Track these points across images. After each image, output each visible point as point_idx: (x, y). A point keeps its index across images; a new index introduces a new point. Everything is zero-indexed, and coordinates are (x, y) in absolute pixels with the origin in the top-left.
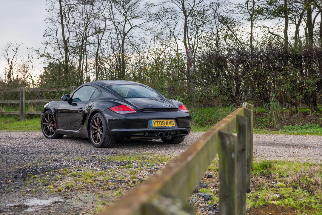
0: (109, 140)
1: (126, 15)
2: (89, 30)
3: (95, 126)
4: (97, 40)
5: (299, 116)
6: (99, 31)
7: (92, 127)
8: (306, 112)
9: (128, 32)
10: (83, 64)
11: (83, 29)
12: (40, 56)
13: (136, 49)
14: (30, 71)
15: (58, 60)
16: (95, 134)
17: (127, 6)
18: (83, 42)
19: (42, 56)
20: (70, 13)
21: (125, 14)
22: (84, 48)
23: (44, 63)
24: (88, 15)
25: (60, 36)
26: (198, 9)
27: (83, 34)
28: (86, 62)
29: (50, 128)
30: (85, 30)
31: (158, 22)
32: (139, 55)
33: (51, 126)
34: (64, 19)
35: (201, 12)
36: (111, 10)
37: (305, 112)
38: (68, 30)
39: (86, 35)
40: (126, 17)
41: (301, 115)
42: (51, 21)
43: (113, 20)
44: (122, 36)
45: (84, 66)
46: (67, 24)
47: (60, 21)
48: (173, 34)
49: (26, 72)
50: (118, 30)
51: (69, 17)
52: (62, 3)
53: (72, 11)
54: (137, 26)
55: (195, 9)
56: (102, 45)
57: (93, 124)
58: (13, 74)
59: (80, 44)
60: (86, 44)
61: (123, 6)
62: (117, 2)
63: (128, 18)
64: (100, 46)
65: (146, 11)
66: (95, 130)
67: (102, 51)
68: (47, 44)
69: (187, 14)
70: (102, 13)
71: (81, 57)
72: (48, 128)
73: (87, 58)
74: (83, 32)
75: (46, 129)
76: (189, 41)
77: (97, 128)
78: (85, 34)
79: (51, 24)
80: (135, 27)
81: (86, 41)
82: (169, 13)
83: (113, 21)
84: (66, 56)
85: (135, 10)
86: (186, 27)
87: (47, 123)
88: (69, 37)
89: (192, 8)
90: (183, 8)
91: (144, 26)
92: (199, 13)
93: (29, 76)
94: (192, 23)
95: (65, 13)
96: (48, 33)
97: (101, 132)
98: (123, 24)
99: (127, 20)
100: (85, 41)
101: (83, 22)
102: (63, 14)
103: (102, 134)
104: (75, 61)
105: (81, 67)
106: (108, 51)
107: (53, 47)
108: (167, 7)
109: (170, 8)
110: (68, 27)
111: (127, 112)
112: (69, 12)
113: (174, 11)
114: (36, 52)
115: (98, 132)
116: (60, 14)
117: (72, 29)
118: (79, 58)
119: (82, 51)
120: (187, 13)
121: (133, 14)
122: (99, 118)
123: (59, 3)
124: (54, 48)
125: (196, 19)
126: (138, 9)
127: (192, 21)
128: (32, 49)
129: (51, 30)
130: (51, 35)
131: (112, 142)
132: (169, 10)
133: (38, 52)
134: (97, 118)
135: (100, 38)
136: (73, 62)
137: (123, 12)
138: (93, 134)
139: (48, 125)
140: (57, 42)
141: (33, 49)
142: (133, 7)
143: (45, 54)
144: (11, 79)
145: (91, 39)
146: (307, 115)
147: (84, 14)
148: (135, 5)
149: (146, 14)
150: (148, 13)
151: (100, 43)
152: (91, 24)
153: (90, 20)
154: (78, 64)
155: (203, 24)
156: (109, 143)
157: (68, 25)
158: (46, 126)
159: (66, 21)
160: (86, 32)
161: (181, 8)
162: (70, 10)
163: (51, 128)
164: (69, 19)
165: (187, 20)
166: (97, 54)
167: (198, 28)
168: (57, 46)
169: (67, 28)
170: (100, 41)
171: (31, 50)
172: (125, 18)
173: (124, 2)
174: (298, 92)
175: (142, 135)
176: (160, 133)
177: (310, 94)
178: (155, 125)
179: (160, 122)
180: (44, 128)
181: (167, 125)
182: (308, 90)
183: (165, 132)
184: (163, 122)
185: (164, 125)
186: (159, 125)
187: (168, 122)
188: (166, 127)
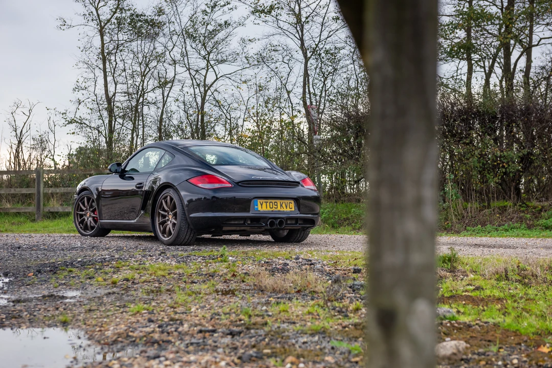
0: (187, 231)
1: (208, 57)
2: (148, 82)
3: (164, 210)
4: (162, 97)
5: (493, 212)
6: (164, 84)
7: (159, 213)
8: (505, 206)
9: (211, 86)
10: (137, 136)
12: (67, 122)
13: (225, 112)
14: (51, 147)
15: (97, 129)
16: (163, 223)
17: (210, 43)
18: (138, 101)
19: (70, 122)
20: (117, 54)
21: (207, 56)
22: (139, 110)
23: (73, 133)
24: (146, 57)
25: (100, 91)
26: (325, 46)
27: (139, 87)
28: (143, 135)
29: (88, 219)
30: (142, 80)
31: (260, 67)
32: (229, 121)
33: (90, 216)
34: (108, 63)
35: (331, 52)
36: (184, 49)
37: (502, 206)
38: (114, 80)
39: (143, 89)
40: (208, 61)
41: (496, 211)
42: (86, 66)
43: (188, 66)
45: (139, 140)
46: (113, 70)
47: (101, 66)
48: (285, 87)
49: (44, 149)
50: (194, 81)
51: (116, 60)
52: (105, 37)
53: (121, 51)
54: (227, 76)
55: (321, 46)
56: (168, 104)
57: (160, 208)
58: (22, 152)
59: (134, 104)
60: (143, 105)
61: (204, 45)
62: (194, 38)
63: (212, 62)
64: (166, 107)
65: (242, 51)
66: (164, 216)
67: (169, 115)
68: (80, 104)
69: (309, 55)
70: (170, 52)
71: (134, 124)
72: (84, 220)
73: (143, 127)
74: (137, 84)
75: (82, 222)
76: (310, 98)
77: (166, 214)
78: (141, 88)
79: (87, 70)
80: (223, 78)
81: (143, 100)
82: (280, 52)
83: (187, 68)
84: (110, 122)
85: (223, 50)
86: (306, 75)
87: (83, 211)
88: (115, 93)
89: (317, 45)
90: (302, 44)
91: (237, 76)
92: (327, 52)
93: (50, 155)
94: (316, 69)
95: (109, 53)
96: (80, 85)
97: (174, 219)
98: (204, 72)
99: (209, 65)
100: (141, 99)
101: (139, 69)
102: (106, 54)
103: (176, 222)
104: (124, 131)
105: (135, 142)
106: (179, 116)
107: (88, 108)
108: (275, 43)
109: (281, 45)
110: (113, 76)
111: (217, 186)
112: (116, 52)
113: (287, 49)
114: (62, 116)
115: (168, 220)
116: (101, 56)
117: (120, 79)
118: (130, 126)
119: (135, 114)
120: (308, 52)
121: (219, 57)
122: (170, 196)
123: (99, 37)
124: (91, 109)
125: (322, 62)
126: (228, 49)
127: (315, 66)
128: (54, 111)
129: (86, 80)
130: (86, 88)
131: (192, 236)
132: (279, 48)
133: (64, 115)
134: (167, 197)
135: (166, 94)
136: (121, 133)
137: (203, 53)
138: (159, 224)
139: (85, 214)
140: (95, 100)
141: (56, 110)
142: (220, 46)
143: (75, 119)
144: (19, 160)
145: (150, 96)
146: (505, 210)
147: (140, 56)
148: (224, 42)
149: (241, 56)
150: (244, 55)
151: (166, 101)
152: (151, 72)
153: (150, 66)
154: (130, 136)
155: (334, 72)
156: (187, 238)
157: (114, 73)
158: (81, 216)
159: (111, 66)
160: (143, 85)
161: (298, 44)
162: (118, 48)
163: (90, 219)
164: (117, 64)
166: (161, 120)
167: (326, 78)
168: (96, 106)
169: (112, 78)
170: (165, 99)
171: (53, 111)
172: (206, 62)
173: (205, 37)
174: (491, 172)
175: (240, 223)
176: (270, 220)
177: (511, 175)
178: (262, 207)
179: (270, 202)
180: (79, 219)
181: (282, 209)
182: (508, 170)
183: (279, 220)
184: (276, 204)
185: (277, 208)
186: (269, 209)
187: (284, 203)
188: (279, 211)
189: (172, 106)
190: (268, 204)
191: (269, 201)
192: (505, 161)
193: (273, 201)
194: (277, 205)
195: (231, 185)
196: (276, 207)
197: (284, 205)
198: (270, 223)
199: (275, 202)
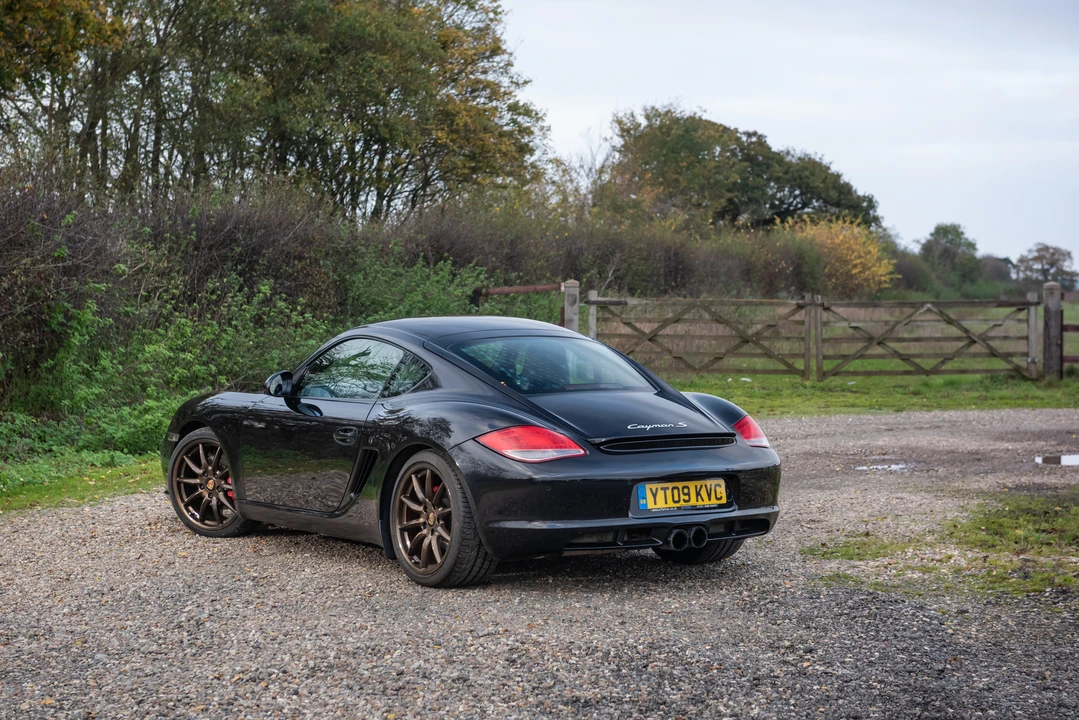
3: (414, 498)
7: (402, 503)
16: (413, 531)
29: (211, 496)
33: (217, 488)
57: (404, 492)
66: (415, 515)
72: (201, 497)
75: (196, 503)
77: (421, 509)
87: (195, 476)
97: (442, 526)
111: (551, 454)
115: (425, 525)
122: (434, 472)
134: (422, 470)
138: (403, 532)
139: (201, 485)
156: (476, 569)
158: (192, 488)
175: (605, 540)
176: (675, 531)
178: (656, 501)
179: (674, 488)
180: (184, 496)
181: (700, 503)
183: (694, 529)
184: (686, 491)
185: (688, 501)
186: (671, 504)
187: (704, 488)
188: (694, 508)
190: (669, 492)
191: (670, 485)
193: (680, 485)
194: (688, 494)
195: (582, 452)
196: (686, 498)
197: (704, 493)
198: (674, 539)
199: (684, 488)
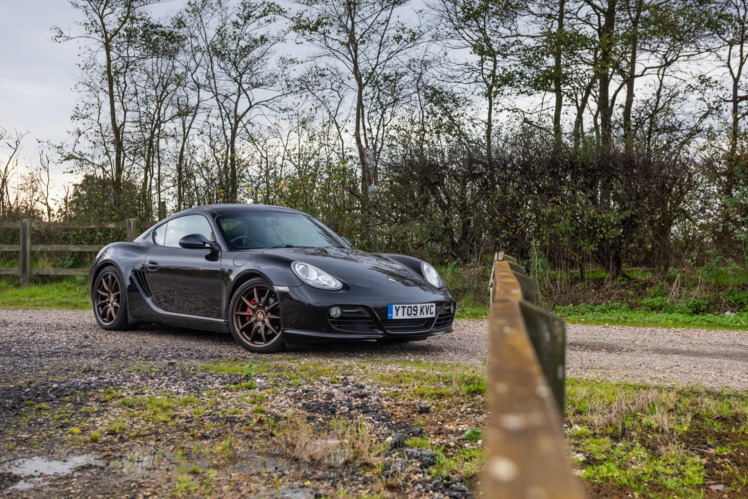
1: (240, 81)
2: (165, 110)
4: (182, 129)
5: (587, 287)
6: (185, 112)
8: (601, 279)
9: (244, 115)
10: (152, 177)
11: (154, 106)
12: (64, 158)
13: (260, 148)
14: (44, 188)
15: (102, 166)
17: (242, 63)
18: (152, 133)
19: (68, 159)
20: (126, 74)
21: (239, 78)
22: (154, 144)
23: (72, 172)
24: (163, 78)
25: (106, 120)
26: (384, 71)
27: (154, 116)
28: (159, 173)
30: (157, 108)
31: (304, 95)
32: (265, 160)
34: (115, 86)
35: (391, 78)
36: (210, 70)
37: (598, 279)
38: (123, 107)
39: (159, 118)
40: (240, 85)
41: (591, 285)
42: (87, 88)
43: (214, 90)
44: (233, 121)
45: (153, 181)
46: (121, 95)
47: (107, 89)
48: (335, 120)
49: (35, 190)
50: (223, 110)
51: (125, 82)
52: (111, 53)
53: (132, 70)
54: (263, 103)
55: (378, 71)
56: (190, 138)
58: (7, 194)
59: (147, 136)
60: (158, 137)
61: (234, 63)
62: (223, 55)
63: (245, 86)
64: (187, 141)
65: (281, 73)
67: (191, 150)
68: (80, 135)
69: (364, 81)
70: (192, 74)
71: (148, 162)
73: (160, 164)
74: (152, 112)
76: (365, 135)
78: (156, 116)
79: (89, 94)
80: (259, 106)
81: (159, 131)
82: (328, 77)
83: (213, 92)
84: (118, 159)
85: (258, 71)
86: (360, 106)
88: (125, 122)
89: (373, 69)
90: (356, 67)
91: (276, 103)
92: (386, 78)
93: (42, 197)
94: (372, 99)
95: (117, 73)
96: (81, 111)
98: (234, 98)
99: (241, 90)
100: (157, 131)
101: (154, 93)
102: (113, 74)
104: (136, 169)
105: (148, 182)
106: (203, 152)
107: (91, 141)
108: (323, 66)
109: (329, 68)
110: (122, 102)
112: (126, 72)
113: (336, 74)
114: (57, 150)
116: (106, 75)
118: (143, 163)
119: (150, 150)
120: (363, 79)
121: (254, 80)
123: (104, 52)
124: (94, 143)
125: (380, 91)
126: (265, 70)
127: (372, 95)
128: (47, 144)
129: (87, 106)
130: (88, 116)
132: (326, 72)
133: (60, 149)
135: (187, 125)
136: (132, 171)
137: (234, 74)
140: (99, 131)
141: (50, 143)
142: (254, 65)
143: (74, 154)
144: (3, 203)
145: (168, 127)
146: (602, 284)
147: (156, 76)
148: (259, 61)
149: (280, 79)
150: (284, 78)
151: (187, 135)
152: (169, 96)
153: (168, 89)
154: (143, 177)
155: (394, 102)
157: (123, 98)
159: (119, 89)
160: (159, 114)
161: (351, 68)
162: (127, 67)
164: (126, 86)
165: (364, 92)
166: (181, 157)
167: (385, 109)
168: (100, 138)
169: (121, 103)
170: (186, 130)
171: (45, 144)
172: (237, 86)
173: (236, 55)
174: (586, 238)
177: (611, 242)
182: (606, 236)
189: (195, 140)
192: (604, 225)
